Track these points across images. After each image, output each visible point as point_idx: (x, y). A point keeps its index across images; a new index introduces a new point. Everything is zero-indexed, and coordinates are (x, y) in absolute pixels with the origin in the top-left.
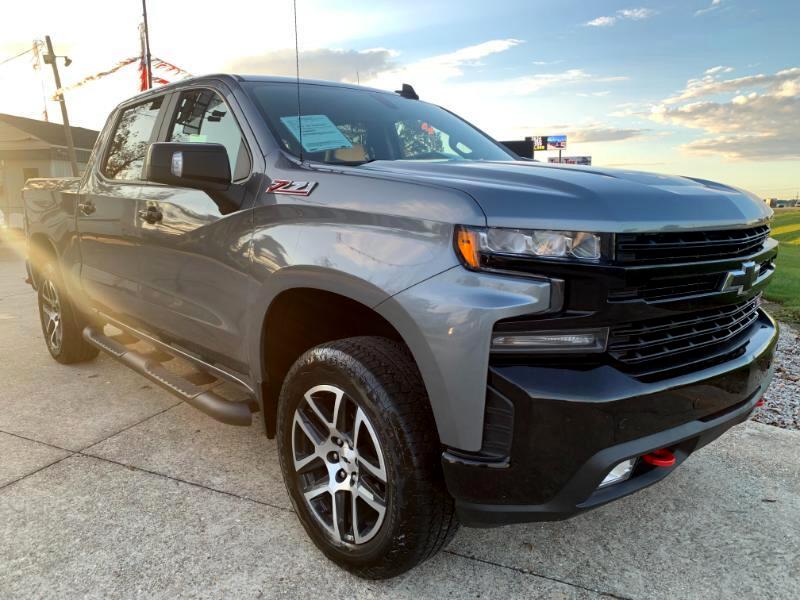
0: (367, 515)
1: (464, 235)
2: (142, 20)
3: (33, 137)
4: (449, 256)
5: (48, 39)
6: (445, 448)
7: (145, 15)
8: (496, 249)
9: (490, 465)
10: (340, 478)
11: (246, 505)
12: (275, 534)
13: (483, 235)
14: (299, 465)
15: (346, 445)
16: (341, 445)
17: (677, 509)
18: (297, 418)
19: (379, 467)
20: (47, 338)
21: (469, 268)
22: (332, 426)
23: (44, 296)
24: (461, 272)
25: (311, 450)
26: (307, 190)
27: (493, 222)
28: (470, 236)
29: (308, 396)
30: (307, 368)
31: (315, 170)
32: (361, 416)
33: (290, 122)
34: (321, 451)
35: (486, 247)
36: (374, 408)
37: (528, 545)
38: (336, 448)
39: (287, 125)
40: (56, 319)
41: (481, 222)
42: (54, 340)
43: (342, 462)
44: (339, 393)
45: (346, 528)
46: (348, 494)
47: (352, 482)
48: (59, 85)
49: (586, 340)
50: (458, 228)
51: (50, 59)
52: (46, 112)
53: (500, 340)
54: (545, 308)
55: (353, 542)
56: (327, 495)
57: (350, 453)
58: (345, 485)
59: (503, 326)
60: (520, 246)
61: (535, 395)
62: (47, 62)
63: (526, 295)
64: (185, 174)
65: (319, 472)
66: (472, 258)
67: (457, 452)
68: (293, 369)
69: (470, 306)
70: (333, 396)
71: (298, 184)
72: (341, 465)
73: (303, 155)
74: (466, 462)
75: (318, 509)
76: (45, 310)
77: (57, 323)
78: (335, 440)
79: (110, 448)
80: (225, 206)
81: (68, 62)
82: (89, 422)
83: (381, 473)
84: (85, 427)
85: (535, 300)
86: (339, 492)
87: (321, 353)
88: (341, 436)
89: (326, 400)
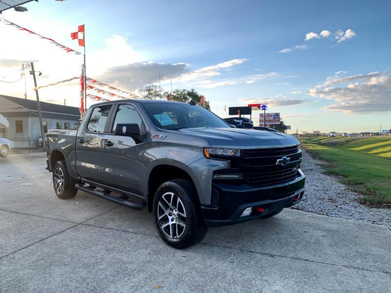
0: (180, 229)
1: (205, 150)
2: (84, 63)
3: (21, 106)
4: (202, 155)
5: (32, 64)
6: (202, 205)
7: (85, 61)
8: (214, 153)
9: (214, 209)
10: (172, 220)
11: (141, 235)
12: (151, 242)
13: (210, 150)
14: (160, 218)
15: (174, 210)
16: (173, 210)
17: (277, 234)
18: (160, 203)
19: (184, 213)
20: (56, 189)
21: (207, 158)
22: (170, 204)
23: (55, 173)
24: (205, 159)
25: (163, 212)
26: (164, 137)
27: (213, 146)
28: (207, 150)
29: (163, 196)
30: (163, 188)
31: (166, 132)
32: (179, 200)
33: (156, 116)
34: (167, 213)
35: (211, 153)
36: (182, 197)
37: (229, 242)
38: (171, 212)
39: (156, 117)
40: (60, 182)
41: (210, 146)
42: (59, 190)
43: (173, 215)
44: (173, 194)
45: (174, 235)
46: (175, 224)
47: (176, 221)
48: (36, 86)
49: (238, 176)
50: (204, 148)
51: (33, 73)
52: (26, 95)
53: (216, 176)
54: (225, 167)
55: (176, 238)
56: (169, 226)
57: (175, 212)
58: (174, 222)
59: (215, 172)
60: (220, 152)
61: (223, 190)
62: (31, 74)
63: (221, 164)
64: (126, 133)
65: (166, 219)
66: (207, 155)
67: (205, 206)
68: (159, 189)
69: (207, 168)
70: (171, 195)
71: (161, 136)
72: (173, 216)
73: (161, 127)
74: (207, 208)
75: (166, 231)
76: (55, 178)
77: (60, 184)
78: (171, 209)
79: (91, 222)
80: (137, 141)
81: (40, 74)
82: (81, 216)
83: (185, 215)
84: (79, 217)
85: (223, 166)
86: (172, 224)
87: (167, 183)
88: (173, 207)
89: (168, 197)
